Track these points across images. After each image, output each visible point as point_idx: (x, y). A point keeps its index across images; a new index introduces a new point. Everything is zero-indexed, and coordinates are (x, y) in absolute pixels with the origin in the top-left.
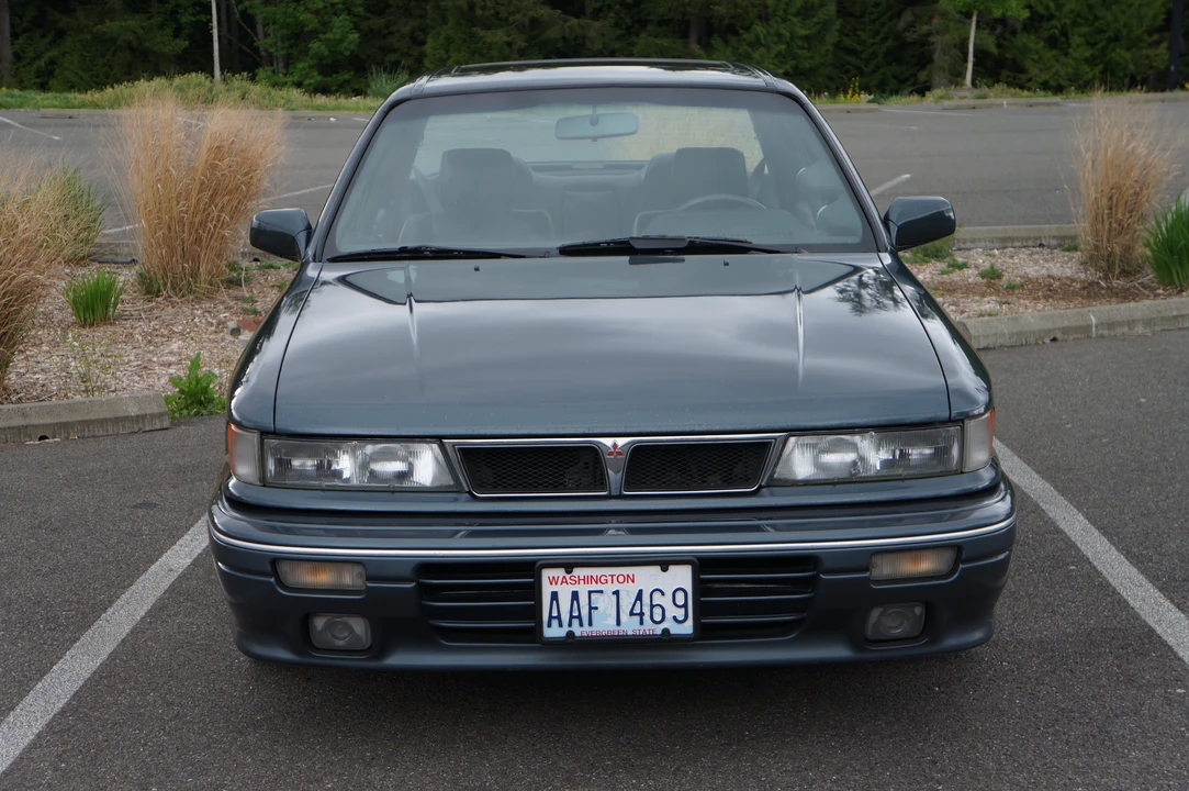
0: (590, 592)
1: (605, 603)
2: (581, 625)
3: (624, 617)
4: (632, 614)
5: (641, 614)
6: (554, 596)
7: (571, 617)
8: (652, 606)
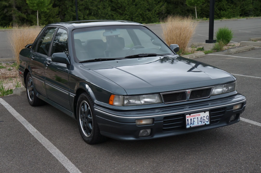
0: (193, 118)
1: (196, 120)
2: (192, 125)
3: (199, 122)
4: (200, 121)
5: (202, 121)
6: (188, 120)
7: (191, 123)
8: (203, 120)
